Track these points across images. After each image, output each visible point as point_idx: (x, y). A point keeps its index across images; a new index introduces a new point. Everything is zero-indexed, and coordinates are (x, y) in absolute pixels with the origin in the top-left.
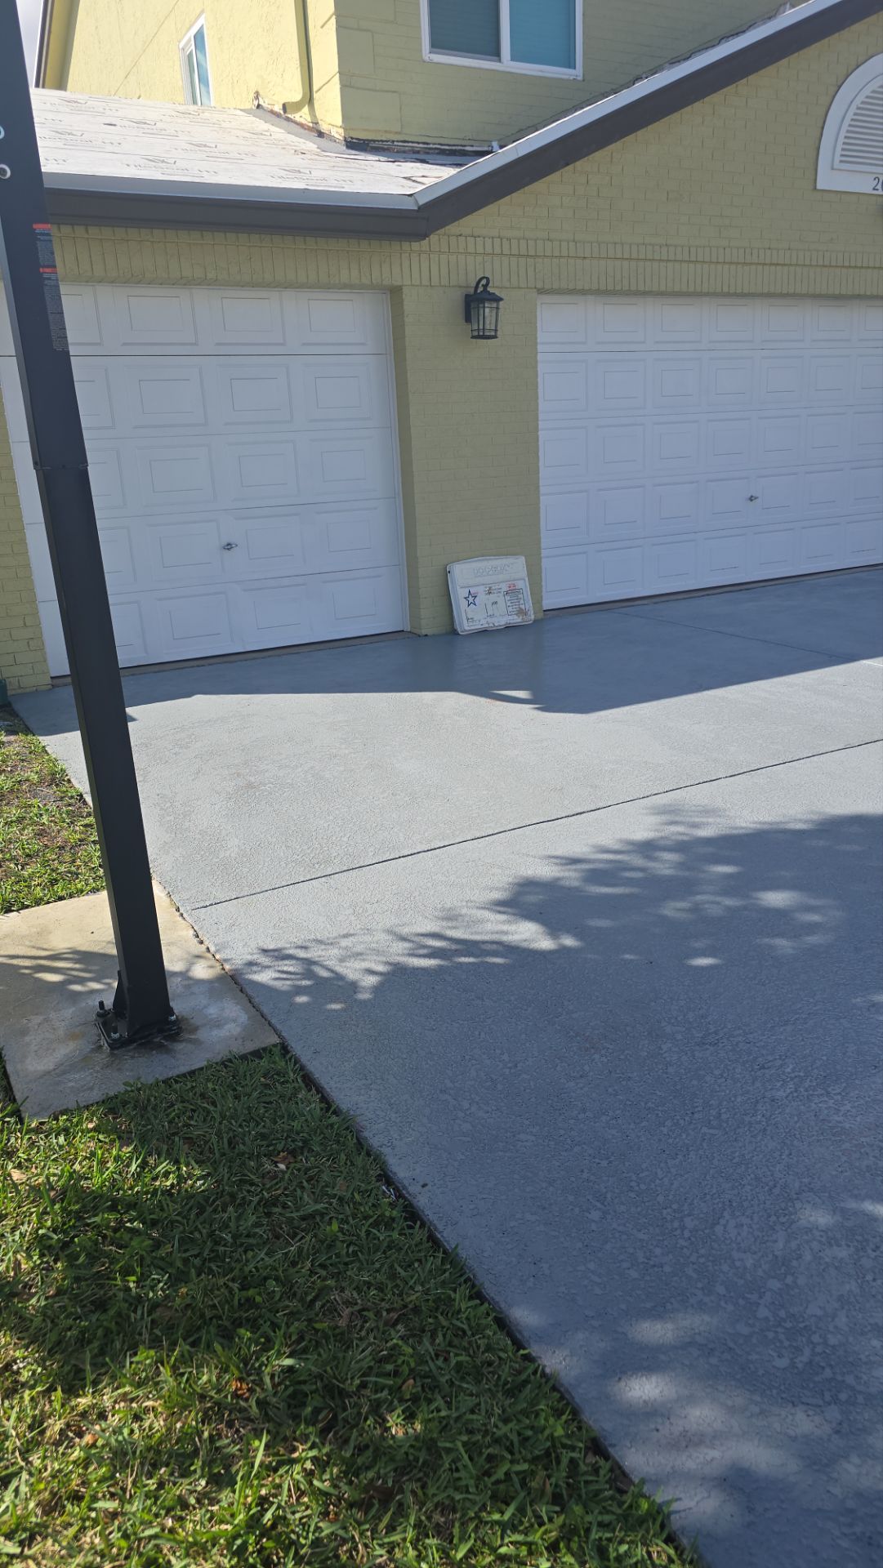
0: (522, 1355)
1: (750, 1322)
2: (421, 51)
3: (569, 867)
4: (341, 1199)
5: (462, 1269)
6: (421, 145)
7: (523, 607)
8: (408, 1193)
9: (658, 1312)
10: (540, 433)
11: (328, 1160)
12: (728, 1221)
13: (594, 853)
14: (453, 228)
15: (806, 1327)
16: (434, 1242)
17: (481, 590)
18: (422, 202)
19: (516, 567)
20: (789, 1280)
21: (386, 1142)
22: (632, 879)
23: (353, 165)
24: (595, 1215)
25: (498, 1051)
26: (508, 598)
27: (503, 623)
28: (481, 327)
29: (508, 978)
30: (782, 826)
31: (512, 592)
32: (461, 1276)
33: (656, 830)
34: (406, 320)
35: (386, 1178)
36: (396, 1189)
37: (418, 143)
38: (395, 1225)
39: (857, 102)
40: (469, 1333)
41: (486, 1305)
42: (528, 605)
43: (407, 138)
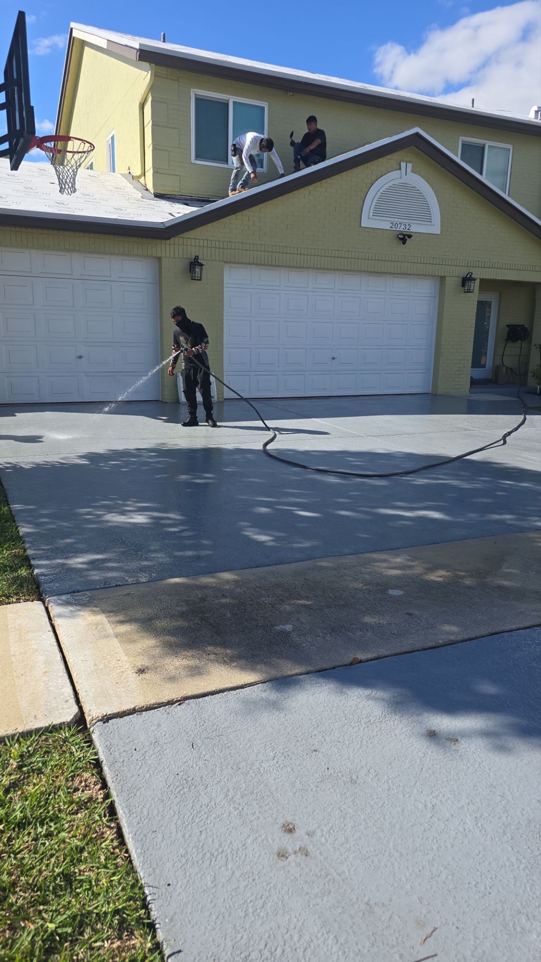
2: (191, 159)
6: (189, 197)
10: (224, 323)
39: (382, 191)
43: (182, 194)
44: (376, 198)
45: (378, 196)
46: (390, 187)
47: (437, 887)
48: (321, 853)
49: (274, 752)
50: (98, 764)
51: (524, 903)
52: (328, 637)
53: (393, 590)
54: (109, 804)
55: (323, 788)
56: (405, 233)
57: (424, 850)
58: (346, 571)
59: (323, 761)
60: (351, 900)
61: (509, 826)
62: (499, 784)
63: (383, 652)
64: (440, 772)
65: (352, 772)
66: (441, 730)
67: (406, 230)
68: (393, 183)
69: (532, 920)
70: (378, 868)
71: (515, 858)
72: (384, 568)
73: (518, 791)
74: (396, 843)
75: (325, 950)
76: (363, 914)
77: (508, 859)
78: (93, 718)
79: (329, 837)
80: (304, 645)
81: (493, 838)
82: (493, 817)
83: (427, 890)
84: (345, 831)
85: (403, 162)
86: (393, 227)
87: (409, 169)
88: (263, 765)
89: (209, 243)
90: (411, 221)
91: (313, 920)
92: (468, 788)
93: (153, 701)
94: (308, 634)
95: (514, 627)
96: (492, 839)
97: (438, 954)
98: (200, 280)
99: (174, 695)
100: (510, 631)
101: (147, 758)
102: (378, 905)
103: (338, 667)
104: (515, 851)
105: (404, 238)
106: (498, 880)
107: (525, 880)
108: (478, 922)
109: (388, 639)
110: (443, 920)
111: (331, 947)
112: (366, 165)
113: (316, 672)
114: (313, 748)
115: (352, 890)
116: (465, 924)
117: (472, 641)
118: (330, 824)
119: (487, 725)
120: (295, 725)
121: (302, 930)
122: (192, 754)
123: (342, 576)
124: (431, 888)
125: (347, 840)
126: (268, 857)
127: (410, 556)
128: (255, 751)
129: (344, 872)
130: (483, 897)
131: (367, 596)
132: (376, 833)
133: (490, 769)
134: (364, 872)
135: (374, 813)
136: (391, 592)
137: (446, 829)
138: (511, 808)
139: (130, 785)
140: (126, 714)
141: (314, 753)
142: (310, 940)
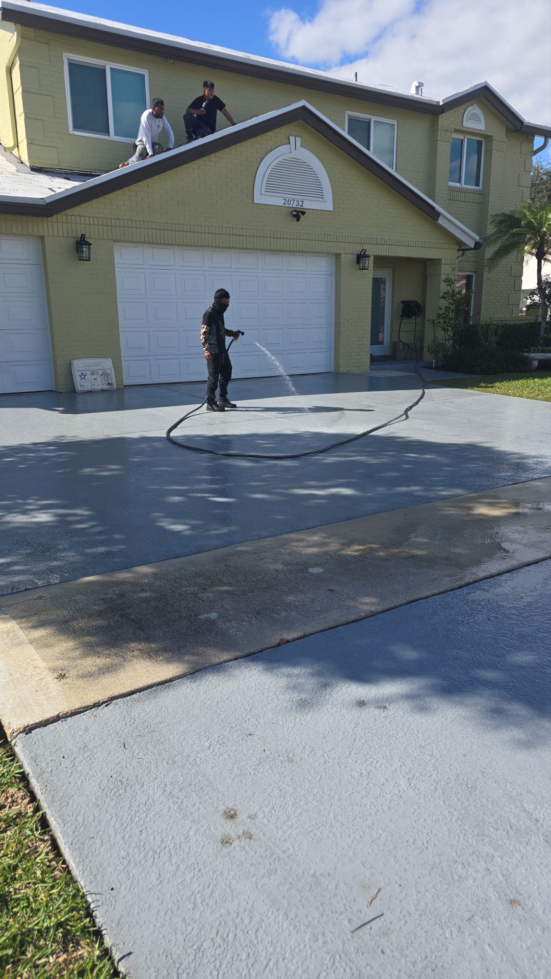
2: (68, 129)
6: (69, 171)
7: (110, 382)
10: (118, 304)
17: (88, 372)
19: (107, 363)
26: (102, 377)
27: (99, 388)
31: (105, 374)
39: (272, 166)
42: (113, 381)
43: (61, 168)
44: (267, 174)
45: (269, 171)
46: (280, 162)
47: (378, 850)
48: (264, 834)
49: (209, 742)
50: (24, 778)
51: (459, 853)
52: (254, 621)
53: (313, 568)
54: (40, 816)
55: (261, 770)
56: (298, 210)
57: (363, 816)
58: (266, 554)
59: (259, 744)
60: (297, 875)
61: (440, 782)
62: (428, 744)
63: (309, 629)
64: (372, 740)
65: (288, 751)
66: (370, 700)
67: (299, 207)
68: (283, 158)
69: (468, 867)
70: (321, 840)
71: (447, 812)
72: (303, 547)
73: (445, 748)
74: (336, 814)
75: (277, 927)
76: (311, 887)
77: (441, 813)
78: (13, 730)
79: (271, 817)
80: (231, 631)
81: (426, 795)
82: (424, 776)
83: (369, 854)
84: (286, 809)
85: (292, 136)
86: (286, 203)
87: (298, 144)
88: (199, 755)
89: (96, 220)
90: (303, 198)
91: (262, 900)
92: (399, 752)
93: (77, 706)
94: (234, 620)
95: (429, 593)
96: (425, 797)
97: (385, 913)
98: (89, 260)
99: (100, 697)
100: (426, 598)
101: (77, 764)
102: (324, 876)
103: (265, 649)
104: (447, 804)
105: (298, 215)
106: (434, 834)
107: (458, 831)
108: (418, 877)
109: (313, 617)
110: (387, 880)
111: (282, 924)
112: (254, 139)
113: (245, 657)
114: (247, 733)
115: (297, 866)
116: (407, 881)
117: (391, 611)
118: (271, 804)
119: (412, 689)
120: (228, 713)
121: (252, 912)
122: (125, 754)
123: (262, 559)
124: (373, 851)
125: (289, 818)
126: (212, 846)
127: (326, 534)
128: (190, 742)
129: (289, 849)
130: (421, 853)
131: (288, 577)
132: (316, 807)
133: (418, 731)
134: (308, 846)
135: (313, 787)
136: (311, 570)
137: (382, 793)
138: (440, 765)
139: (61, 794)
140: (49, 722)
141: (249, 737)
142: (261, 920)
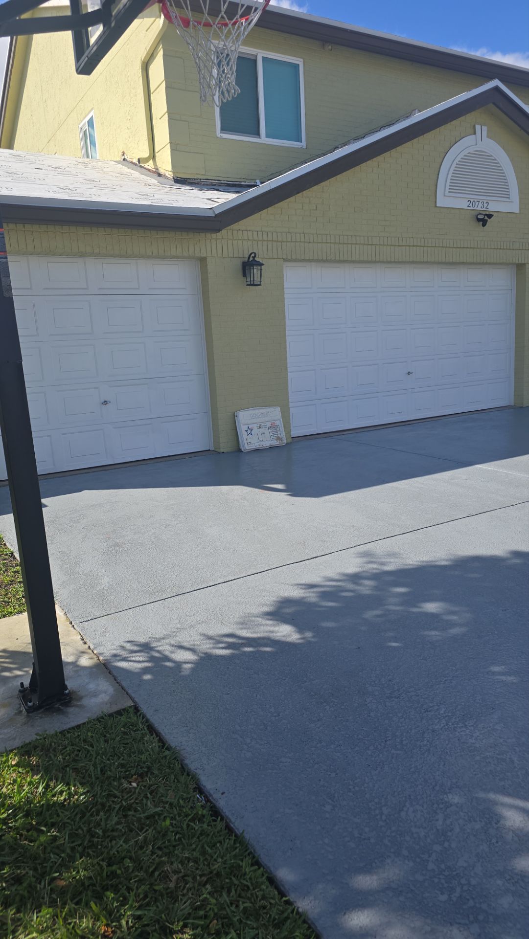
0: (285, 901)
1: (424, 872)
2: (216, 132)
3: (309, 590)
4: (171, 804)
5: (246, 846)
6: (217, 182)
7: (279, 435)
8: (213, 798)
9: (368, 869)
10: (287, 338)
11: (163, 779)
12: (408, 808)
13: (324, 581)
14: (235, 226)
15: (457, 874)
16: (229, 829)
17: (255, 426)
18: (217, 212)
19: (275, 413)
20: (446, 844)
21: (199, 767)
22: (347, 597)
23: (178, 192)
24: (328, 808)
25: (268, 706)
26: (270, 431)
27: (268, 445)
28: (252, 279)
29: (274, 660)
30: (433, 564)
31: (273, 427)
32: (246, 851)
33: (360, 567)
34: (209, 275)
35: (200, 789)
36: (206, 797)
37: (215, 180)
38: (205, 820)
39: (456, 161)
40: (251, 888)
41: (262, 869)
42: (283, 434)
43: (208, 178)
44: (452, 171)
45: (453, 168)
46: (465, 156)
56: (484, 213)
67: (485, 209)
68: (468, 152)
85: (478, 124)
86: (471, 205)
87: (485, 133)
90: (488, 198)
98: (260, 285)
105: (484, 218)
112: (438, 130)
